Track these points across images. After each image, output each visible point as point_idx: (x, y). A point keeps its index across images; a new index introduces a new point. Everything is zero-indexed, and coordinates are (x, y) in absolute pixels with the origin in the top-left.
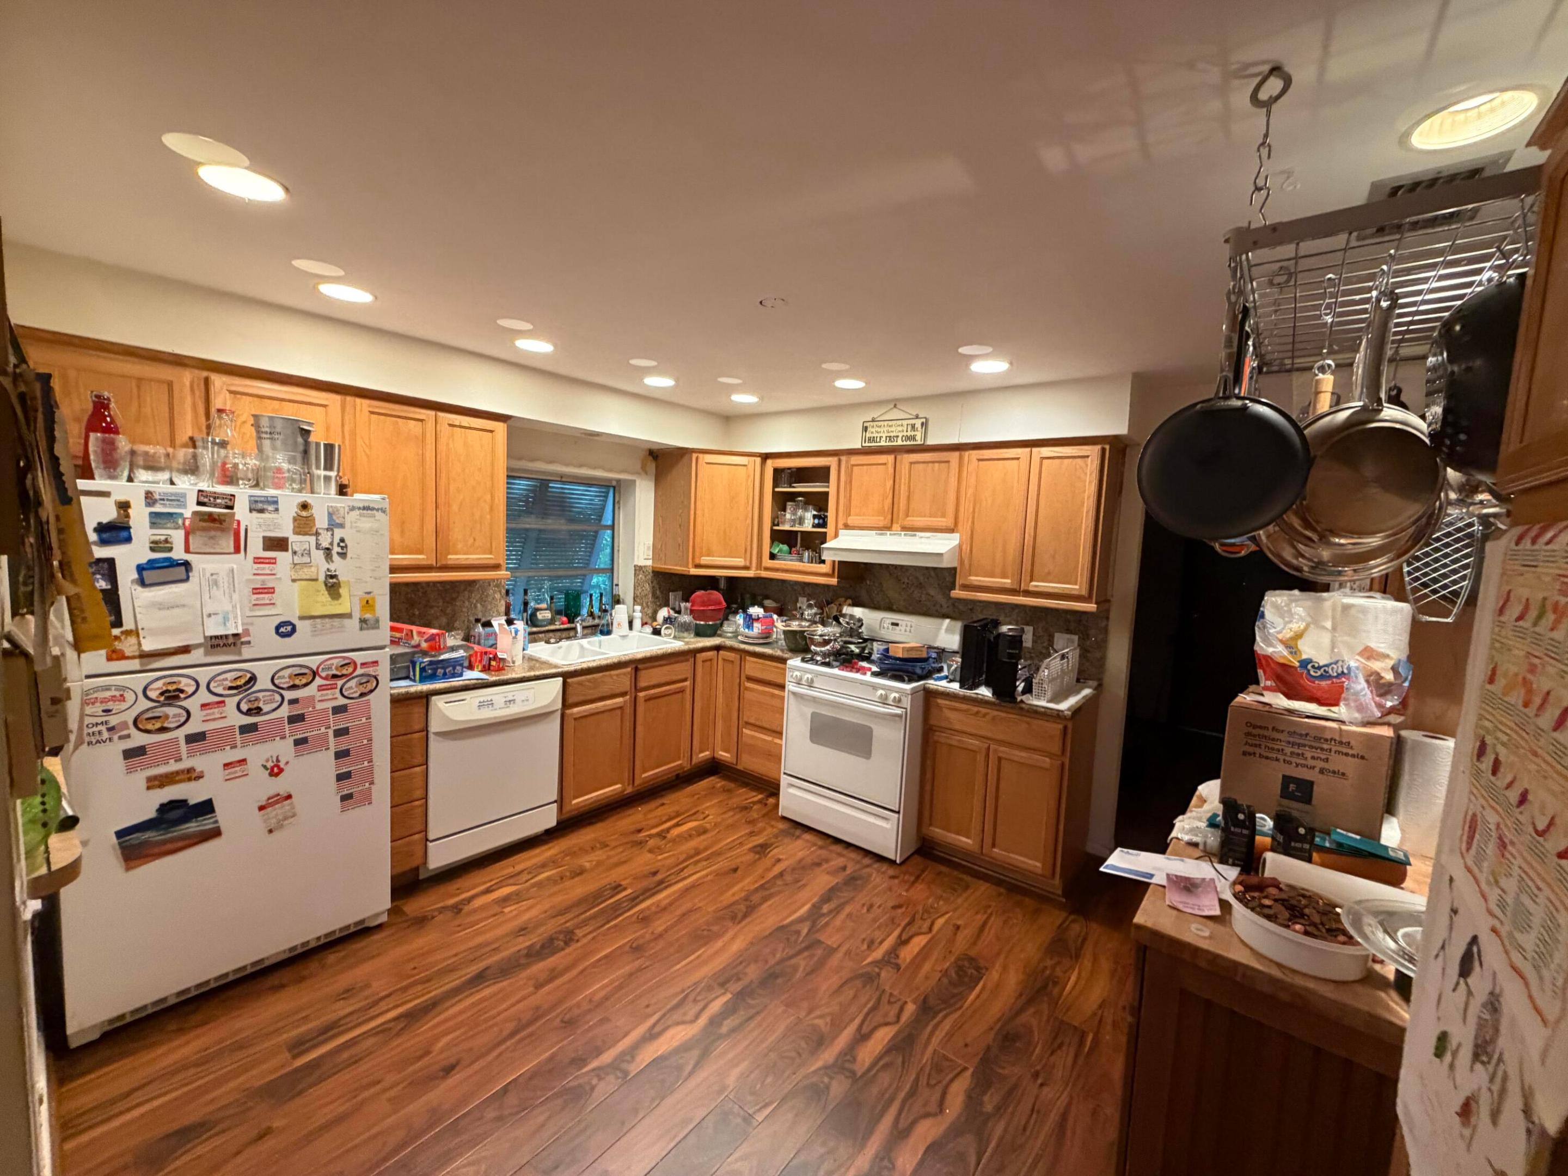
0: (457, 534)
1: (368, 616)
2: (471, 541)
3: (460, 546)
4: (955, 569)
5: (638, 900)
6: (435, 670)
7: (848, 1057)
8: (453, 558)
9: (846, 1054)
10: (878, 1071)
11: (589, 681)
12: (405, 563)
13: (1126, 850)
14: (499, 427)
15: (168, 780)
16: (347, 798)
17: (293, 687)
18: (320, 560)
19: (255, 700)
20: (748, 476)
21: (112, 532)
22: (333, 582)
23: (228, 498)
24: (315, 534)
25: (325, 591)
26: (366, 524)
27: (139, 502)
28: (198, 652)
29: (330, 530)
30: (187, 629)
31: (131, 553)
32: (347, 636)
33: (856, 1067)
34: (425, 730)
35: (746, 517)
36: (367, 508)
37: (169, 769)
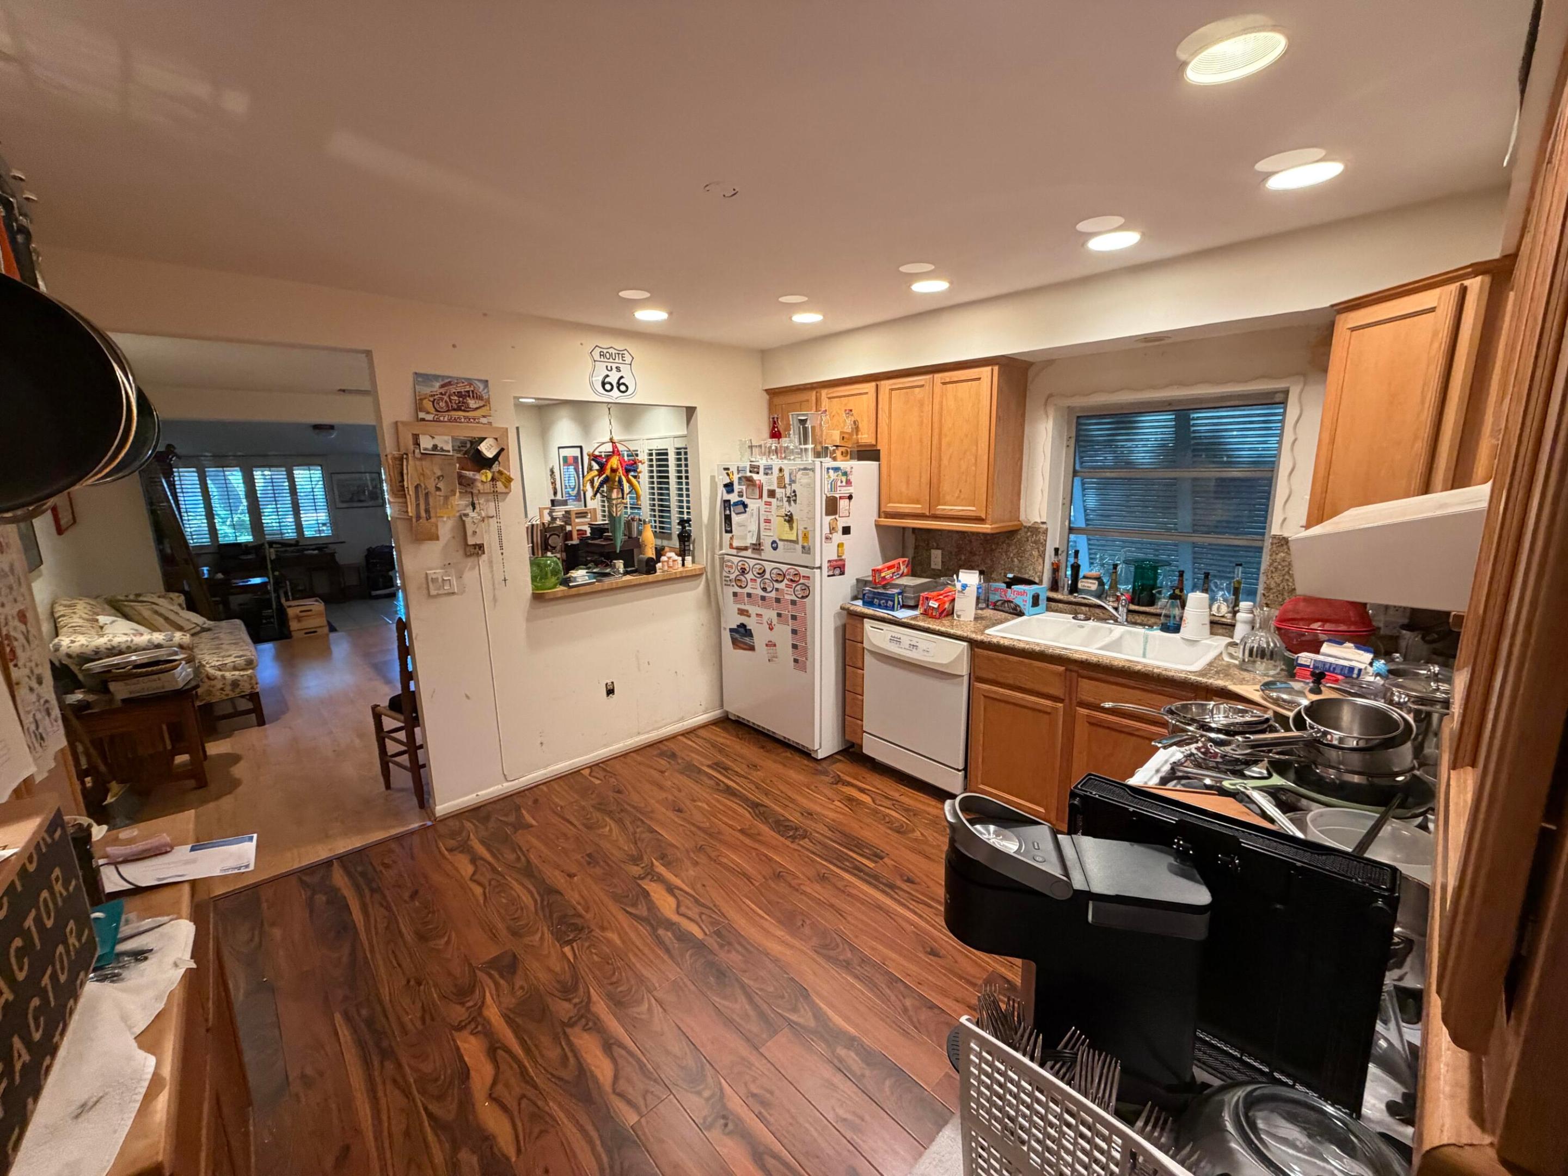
0: (946, 487)
1: (806, 544)
2: (957, 492)
3: (948, 498)
5: (856, 872)
6: (873, 598)
7: (591, 1024)
8: (943, 509)
9: (595, 1024)
10: (563, 1049)
12: (907, 511)
14: (985, 372)
15: (742, 612)
16: (796, 661)
17: (777, 581)
18: (786, 504)
19: (765, 583)
20: (1435, 334)
21: (729, 487)
22: (790, 519)
23: (758, 467)
24: (785, 487)
25: (787, 524)
26: (805, 480)
27: (735, 472)
28: (750, 550)
29: (790, 485)
30: (744, 538)
31: (734, 498)
32: (797, 556)
33: (577, 1029)
34: (862, 643)
35: (1416, 438)
36: (805, 469)
37: (743, 607)
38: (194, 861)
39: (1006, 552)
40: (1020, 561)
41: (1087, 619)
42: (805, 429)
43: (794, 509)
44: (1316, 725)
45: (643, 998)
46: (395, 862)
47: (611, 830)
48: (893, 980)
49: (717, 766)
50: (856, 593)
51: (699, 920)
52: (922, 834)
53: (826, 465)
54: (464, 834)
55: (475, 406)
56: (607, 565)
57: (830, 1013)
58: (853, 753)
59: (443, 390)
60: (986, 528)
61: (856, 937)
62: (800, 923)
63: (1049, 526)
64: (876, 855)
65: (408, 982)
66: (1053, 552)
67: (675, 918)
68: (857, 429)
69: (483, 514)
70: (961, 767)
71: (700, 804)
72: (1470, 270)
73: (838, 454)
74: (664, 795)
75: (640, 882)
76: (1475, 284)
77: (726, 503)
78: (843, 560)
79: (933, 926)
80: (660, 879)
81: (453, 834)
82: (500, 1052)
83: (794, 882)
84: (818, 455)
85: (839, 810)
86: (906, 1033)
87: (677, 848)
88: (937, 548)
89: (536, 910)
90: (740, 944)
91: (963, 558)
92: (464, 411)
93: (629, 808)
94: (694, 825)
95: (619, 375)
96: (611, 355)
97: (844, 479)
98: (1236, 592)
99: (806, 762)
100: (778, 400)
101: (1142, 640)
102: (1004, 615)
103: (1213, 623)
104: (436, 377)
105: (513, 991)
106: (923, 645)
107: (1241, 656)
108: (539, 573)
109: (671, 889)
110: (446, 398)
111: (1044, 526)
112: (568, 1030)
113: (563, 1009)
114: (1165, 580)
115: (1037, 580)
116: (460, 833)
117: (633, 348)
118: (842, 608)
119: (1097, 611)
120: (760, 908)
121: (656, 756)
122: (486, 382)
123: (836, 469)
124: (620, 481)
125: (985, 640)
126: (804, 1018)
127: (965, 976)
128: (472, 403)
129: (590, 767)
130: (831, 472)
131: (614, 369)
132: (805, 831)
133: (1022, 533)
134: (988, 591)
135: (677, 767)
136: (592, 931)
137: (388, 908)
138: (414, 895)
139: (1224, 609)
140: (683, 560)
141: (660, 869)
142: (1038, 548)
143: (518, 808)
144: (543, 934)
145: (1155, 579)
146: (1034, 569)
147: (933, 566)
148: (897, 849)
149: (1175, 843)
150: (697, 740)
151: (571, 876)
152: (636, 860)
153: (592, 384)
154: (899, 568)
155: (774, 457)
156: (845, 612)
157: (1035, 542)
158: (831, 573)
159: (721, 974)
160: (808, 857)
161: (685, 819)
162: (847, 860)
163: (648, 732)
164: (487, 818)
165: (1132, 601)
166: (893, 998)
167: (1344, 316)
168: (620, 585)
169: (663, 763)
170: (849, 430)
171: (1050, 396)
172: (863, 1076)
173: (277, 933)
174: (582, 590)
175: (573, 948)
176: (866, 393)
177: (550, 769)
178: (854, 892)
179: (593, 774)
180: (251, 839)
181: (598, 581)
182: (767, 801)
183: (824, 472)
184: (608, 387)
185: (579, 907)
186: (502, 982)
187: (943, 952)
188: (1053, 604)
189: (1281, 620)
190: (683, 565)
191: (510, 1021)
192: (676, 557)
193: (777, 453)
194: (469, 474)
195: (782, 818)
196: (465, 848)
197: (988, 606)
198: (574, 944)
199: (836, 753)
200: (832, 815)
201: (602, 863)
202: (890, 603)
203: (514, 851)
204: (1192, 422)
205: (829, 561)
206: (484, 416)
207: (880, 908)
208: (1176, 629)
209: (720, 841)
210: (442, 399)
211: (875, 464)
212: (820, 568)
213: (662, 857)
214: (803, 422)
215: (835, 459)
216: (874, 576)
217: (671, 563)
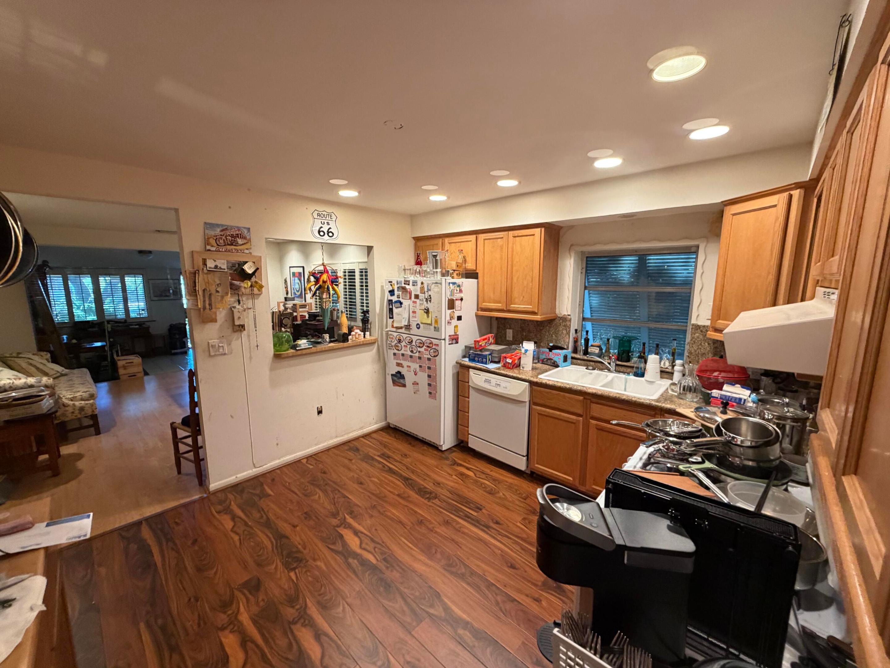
0: (516, 294)
1: (436, 326)
2: (522, 297)
3: (517, 300)
5: (466, 518)
8: (513, 306)
10: (289, 639)
11: (547, 393)
12: (494, 307)
13: (82, 538)
14: (537, 231)
15: (399, 365)
16: (430, 393)
17: (419, 347)
18: (425, 303)
19: (412, 348)
20: (777, 219)
21: (392, 292)
22: (427, 311)
23: (409, 281)
24: (424, 293)
25: (426, 315)
26: (436, 289)
27: (396, 284)
28: (404, 329)
29: (427, 292)
30: (401, 322)
31: (394, 299)
32: (431, 332)
33: (298, 626)
34: (468, 383)
35: (769, 273)
36: (436, 283)
37: (399, 361)
38: (48, 533)
39: (549, 331)
40: (556, 336)
41: (594, 369)
42: (436, 261)
43: (429, 305)
44: (728, 433)
45: (339, 604)
46: (183, 521)
47: (319, 497)
48: (490, 585)
49: (383, 455)
50: (464, 354)
51: (373, 551)
52: (503, 494)
53: (448, 281)
54: (228, 502)
55: (241, 243)
56: (319, 337)
57: (454, 608)
58: (463, 447)
59: (222, 233)
60: (538, 318)
61: (468, 559)
62: (434, 552)
63: (572, 317)
64: (478, 508)
65: (190, 600)
66: (574, 332)
67: (359, 551)
68: (465, 261)
69: (245, 307)
70: (525, 454)
71: (373, 479)
72: (793, 186)
73: (455, 275)
74: (352, 474)
75: (337, 528)
76: (796, 193)
77: (390, 302)
78: (457, 335)
79: (512, 550)
80: (350, 527)
81: (221, 503)
82: (249, 644)
83: (431, 526)
84: (443, 275)
85: (455, 481)
86: (498, 618)
87: (360, 507)
88: (510, 328)
89: (273, 550)
90: (398, 565)
91: (524, 334)
92: (235, 245)
93: (331, 483)
94: (370, 492)
95: (329, 227)
96: (324, 215)
97: (458, 289)
98: (673, 354)
99: (436, 452)
100: (420, 244)
101: (624, 381)
102: (547, 367)
103: (662, 372)
104: (218, 225)
105: (257, 603)
107: (678, 390)
108: (278, 342)
109: (356, 533)
110: (223, 237)
111: (569, 317)
112: (293, 627)
113: (290, 613)
114: (636, 348)
115: (565, 347)
116: (225, 501)
117: (337, 212)
118: (457, 363)
119: (599, 364)
120: (410, 543)
121: (347, 450)
122: (249, 229)
123: (454, 283)
124: (328, 288)
125: (539, 381)
126: (438, 611)
127: (531, 580)
128: (240, 241)
129: (307, 458)
130: (451, 285)
131: (326, 224)
132: (436, 494)
133: (557, 321)
134: (538, 353)
135: (359, 457)
136: (307, 561)
137: (178, 552)
138: (195, 542)
139: (667, 364)
140: (364, 335)
141: (350, 520)
142: (566, 330)
143: (262, 484)
144: (277, 565)
145: (630, 347)
146: (564, 341)
147: (507, 339)
148: (489, 503)
149: (669, 512)
150: (371, 440)
151: (295, 526)
152: (334, 515)
153: (312, 232)
154: (489, 340)
155: (418, 276)
156: (459, 365)
157: (565, 326)
158: (450, 342)
159: (387, 586)
160: (438, 510)
161: (365, 489)
162: (461, 512)
163: (342, 436)
164: (242, 491)
165: (618, 359)
166: (490, 596)
167: (728, 207)
168: (327, 349)
169: (351, 454)
170: (461, 262)
171: (572, 245)
172: (474, 646)
173: (103, 571)
174: (304, 352)
175: (296, 573)
176: (471, 241)
177: (282, 459)
178: (466, 531)
179: (309, 462)
180: (88, 517)
181: (314, 347)
182: (414, 477)
183: (447, 284)
184: (322, 234)
185: (300, 547)
186: (250, 596)
187: (518, 566)
188: (575, 361)
189: (700, 371)
190: (364, 337)
191: (255, 622)
192: (360, 333)
193: (420, 273)
194: (237, 283)
195: (422, 487)
196: (227, 510)
197: (539, 362)
198: (297, 571)
199: (454, 447)
200: (452, 484)
201: (314, 518)
202: (484, 360)
203: (259, 512)
204: (648, 261)
205: (450, 336)
206: (247, 249)
207: (481, 540)
208: (642, 375)
209: (386, 502)
210: (221, 238)
211: (476, 280)
212: (444, 339)
213: (351, 513)
214: (435, 256)
215: (453, 278)
216: (475, 344)
217: (357, 336)
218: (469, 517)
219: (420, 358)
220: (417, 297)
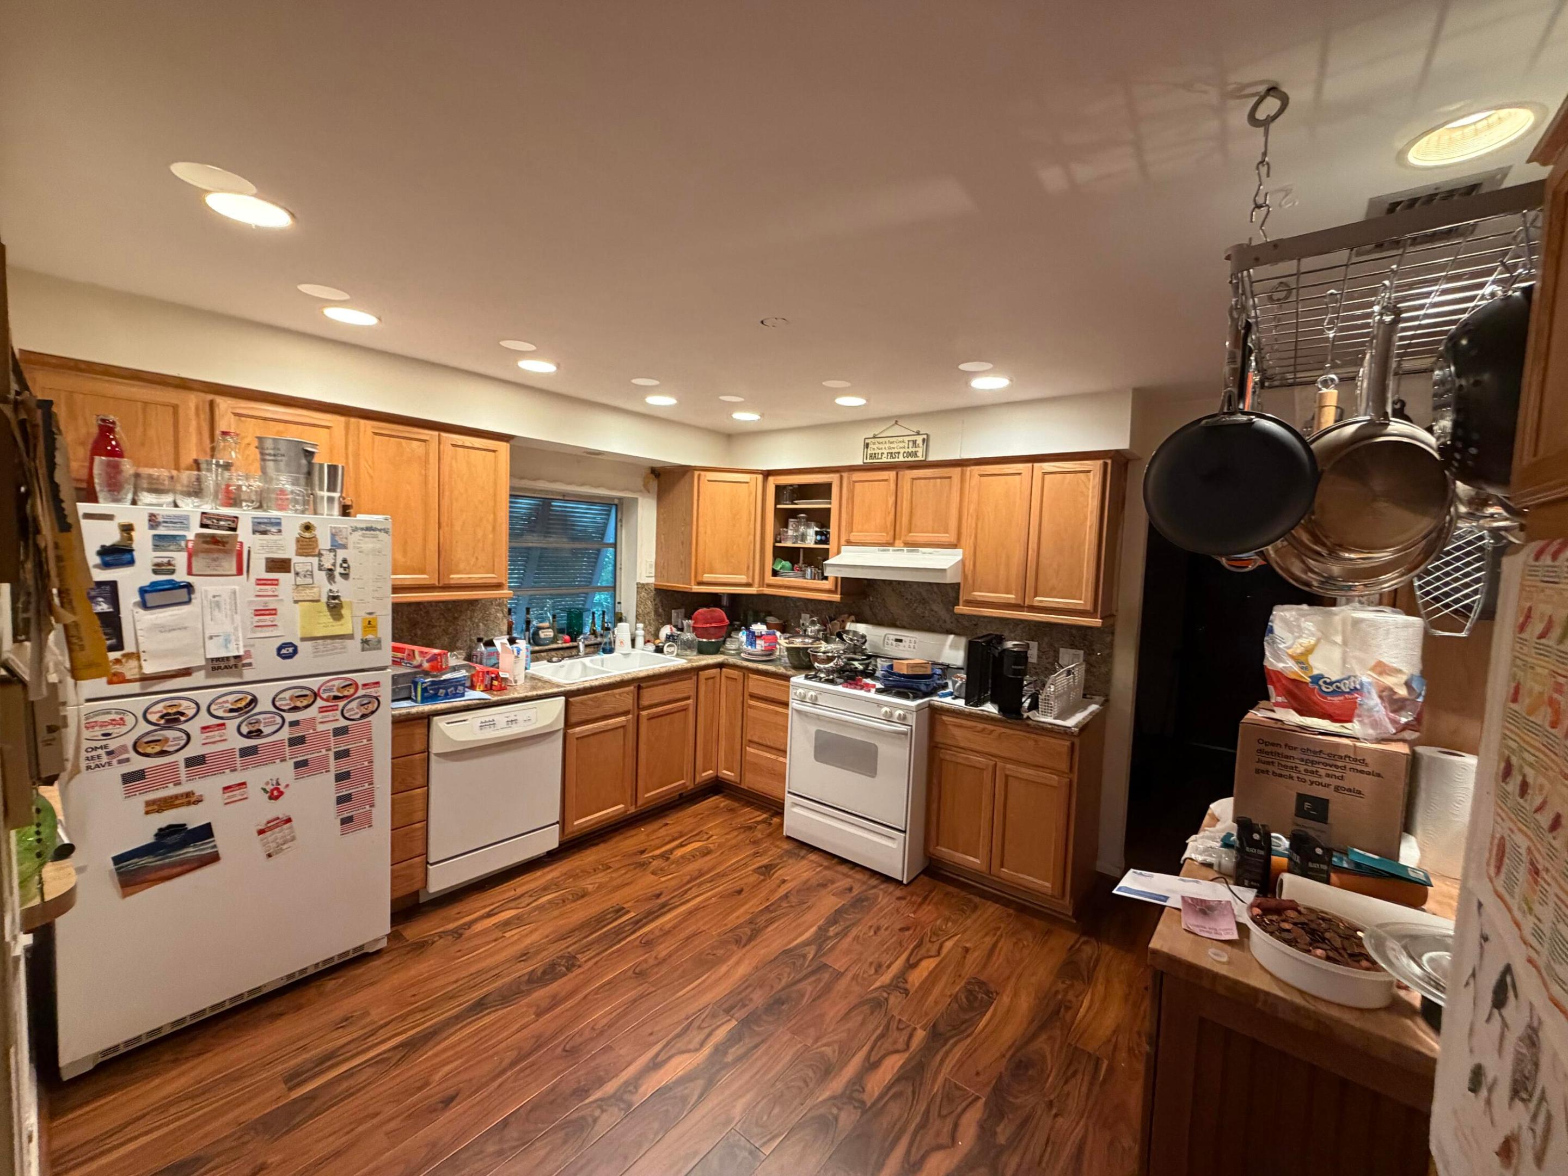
0: (460, 554)
1: (370, 637)
2: (474, 560)
3: (462, 566)
4: (958, 584)
5: (640, 924)
6: (437, 690)
7: (857, 1087)
8: (456, 578)
9: (854, 1084)
10: (888, 1101)
11: (591, 700)
12: (408, 583)
13: (1139, 871)
14: (500, 446)
15: (165, 804)
16: (346, 820)
17: (294, 709)
19: (253, 723)
20: (752, 493)
21: (114, 555)
22: (335, 603)
24: (320, 555)
25: (327, 613)
26: (368, 545)
27: (142, 525)
28: (202, 673)
29: (332, 551)
30: (181, 652)
32: (348, 658)
33: (865, 1097)
34: (435, 749)
36: (370, 528)
37: (163, 793)
39: (471, 618)
40: (485, 625)
41: (563, 658)
43: (340, 586)
49: (305, 1073)
51: (710, 1028)
67: (707, 1051)
70: (558, 817)
80: (631, 1084)
99: (380, 959)
106: (521, 716)
109: (657, 1065)
113: (848, 1117)
120: (686, 986)
125: (579, 687)
160: (612, 954)
167: (701, 473)
202: (460, 689)
208: (612, 651)
218: (637, 922)
219: (296, 741)
220: (279, 565)
